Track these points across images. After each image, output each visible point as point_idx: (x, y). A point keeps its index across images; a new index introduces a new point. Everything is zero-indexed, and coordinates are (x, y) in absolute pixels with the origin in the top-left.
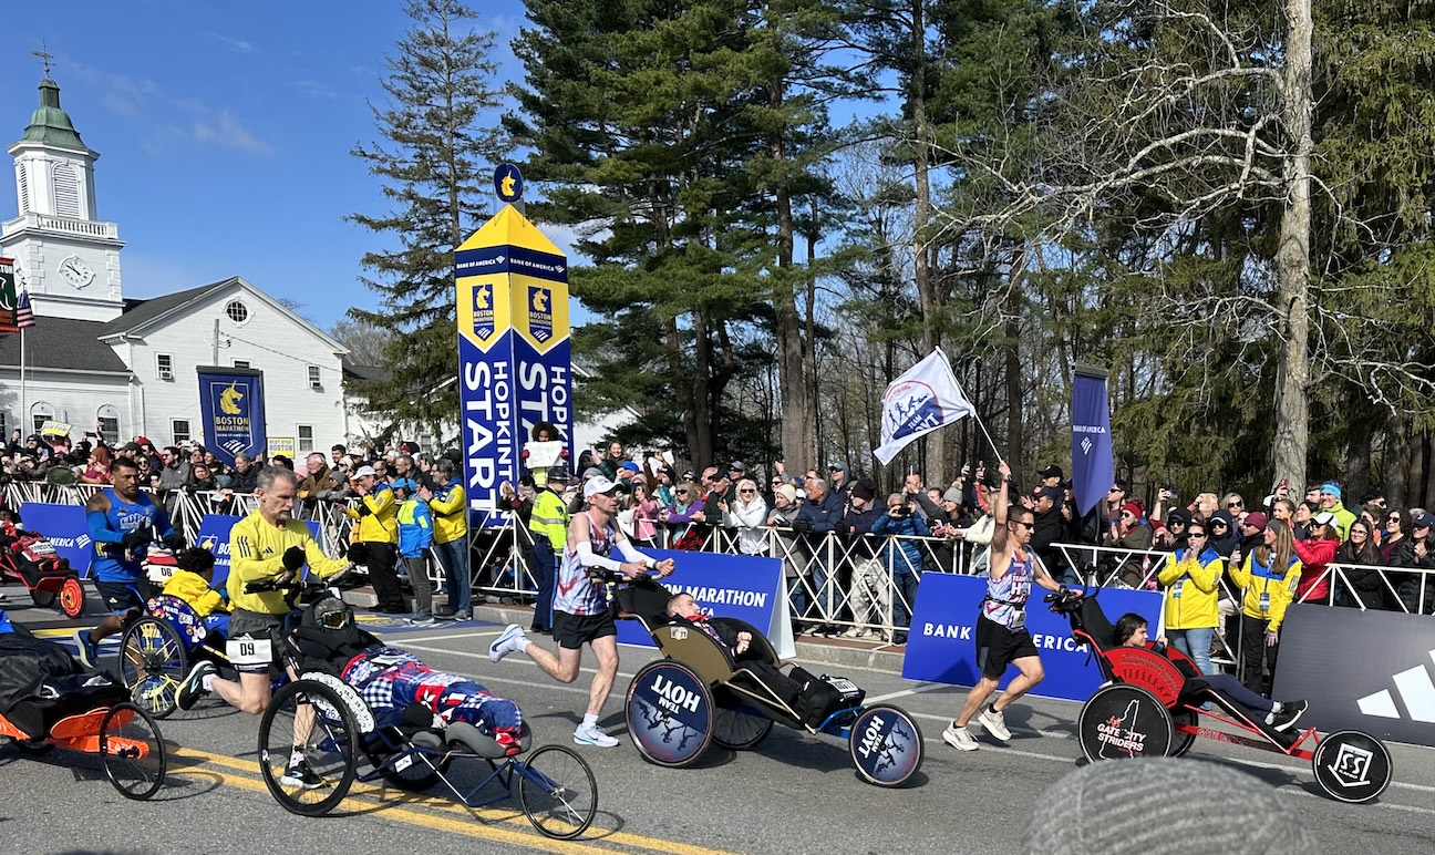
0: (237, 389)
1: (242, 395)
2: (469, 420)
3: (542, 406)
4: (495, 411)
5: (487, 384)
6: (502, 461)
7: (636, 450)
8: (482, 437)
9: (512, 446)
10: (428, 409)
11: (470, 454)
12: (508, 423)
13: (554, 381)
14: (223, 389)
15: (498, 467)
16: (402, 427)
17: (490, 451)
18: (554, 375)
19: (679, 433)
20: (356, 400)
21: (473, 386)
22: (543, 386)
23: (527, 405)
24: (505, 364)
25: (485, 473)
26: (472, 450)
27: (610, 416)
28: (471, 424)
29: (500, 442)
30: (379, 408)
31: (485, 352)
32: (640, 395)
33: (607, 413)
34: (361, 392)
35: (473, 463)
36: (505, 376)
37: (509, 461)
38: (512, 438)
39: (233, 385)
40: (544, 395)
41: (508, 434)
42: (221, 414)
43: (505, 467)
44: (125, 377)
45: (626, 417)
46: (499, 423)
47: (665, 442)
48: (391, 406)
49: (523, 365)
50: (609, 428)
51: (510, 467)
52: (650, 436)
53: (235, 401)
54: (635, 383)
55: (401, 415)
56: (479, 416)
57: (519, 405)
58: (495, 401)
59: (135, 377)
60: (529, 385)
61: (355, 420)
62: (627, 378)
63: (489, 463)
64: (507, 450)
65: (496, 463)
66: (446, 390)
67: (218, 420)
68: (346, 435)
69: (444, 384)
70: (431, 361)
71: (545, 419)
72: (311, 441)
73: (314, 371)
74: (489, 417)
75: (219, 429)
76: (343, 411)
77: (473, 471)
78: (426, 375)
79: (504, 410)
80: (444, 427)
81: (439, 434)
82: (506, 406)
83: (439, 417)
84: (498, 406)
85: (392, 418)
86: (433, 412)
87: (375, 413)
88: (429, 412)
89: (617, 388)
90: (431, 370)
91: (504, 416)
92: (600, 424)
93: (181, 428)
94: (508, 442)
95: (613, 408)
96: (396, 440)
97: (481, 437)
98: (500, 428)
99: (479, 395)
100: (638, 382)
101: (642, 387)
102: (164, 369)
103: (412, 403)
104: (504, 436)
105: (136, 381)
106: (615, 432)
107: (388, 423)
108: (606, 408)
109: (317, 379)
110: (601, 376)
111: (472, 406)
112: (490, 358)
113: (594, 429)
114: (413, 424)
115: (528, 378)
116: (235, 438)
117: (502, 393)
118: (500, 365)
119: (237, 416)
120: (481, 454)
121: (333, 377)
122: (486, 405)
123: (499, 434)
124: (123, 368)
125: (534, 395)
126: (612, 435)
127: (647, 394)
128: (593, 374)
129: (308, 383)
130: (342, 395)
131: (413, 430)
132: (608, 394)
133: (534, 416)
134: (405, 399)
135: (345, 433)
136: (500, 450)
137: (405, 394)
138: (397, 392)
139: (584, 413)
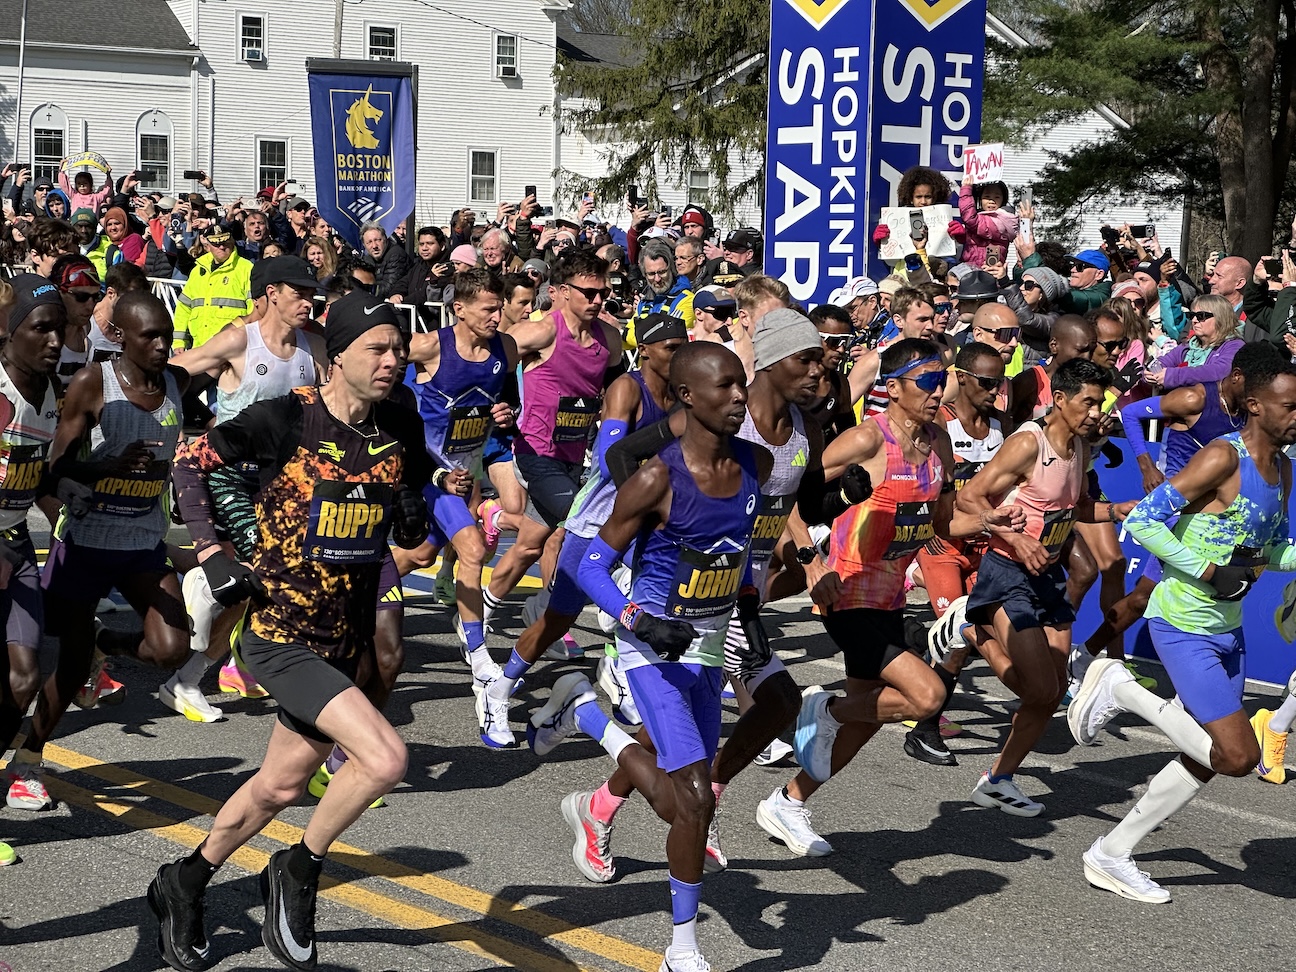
0: (375, 102)
1: (381, 113)
2: (780, 165)
3: (919, 136)
4: (830, 147)
5: (817, 93)
6: (836, 247)
7: (1108, 198)
8: (802, 197)
9: (856, 217)
10: (708, 123)
11: (778, 231)
12: (852, 171)
13: (949, 82)
14: (349, 101)
15: (828, 260)
16: (657, 157)
17: (814, 228)
18: (950, 70)
19: (1205, 159)
20: (577, 103)
21: (791, 96)
22: (927, 94)
23: (892, 134)
24: (855, 52)
25: (802, 274)
26: (782, 224)
27: (1061, 129)
28: (783, 172)
29: (835, 209)
30: (618, 118)
31: (818, 27)
32: (1126, 82)
33: (1055, 122)
34: (588, 88)
35: (783, 250)
36: (854, 76)
37: (849, 248)
38: (859, 203)
39: (369, 91)
40: (927, 113)
41: (852, 192)
42: (347, 148)
43: (840, 260)
44: (185, 58)
45: (1092, 129)
46: (835, 172)
47: (1173, 181)
48: (640, 114)
49: (892, 51)
50: (1054, 154)
51: (850, 259)
52: (1140, 168)
53: (370, 123)
54: (1118, 59)
55: (656, 134)
56: (798, 157)
57: (877, 133)
58: (830, 126)
59: (203, 59)
60: (898, 94)
61: (574, 139)
62: (1101, 47)
63: (810, 250)
64: (848, 226)
65: (824, 250)
66: (742, 81)
67: (341, 160)
68: (555, 174)
69: (739, 69)
70: (720, 25)
71: (925, 161)
72: (493, 181)
73: (506, 43)
74: (817, 159)
75: (342, 176)
76: (553, 126)
77: (780, 266)
78: (708, 53)
79: (847, 145)
80: (733, 155)
81: (723, 171)
82: (852, 136)
83: (725, 137)
84: (837, 136)
85: (639, 139)
86: (717, 127)
87: (609, 125)
88: (709, 126)
89: (1080, 71)
90: (718, 43)
91: (846, 157)
92: (1037, 146)
93: (273, 152)
94: (850, 208)
95: (1066, 112)
96: (644, 183)
97: (799, 198)
98: (836, 180)
99: (800, 115)
100: (1124, 55)
101: (1132, 64)
102: (251, 43)
103: (676, 107)
104: (843, 197)
105: (204, 68)
106: (1066, 160)
107: (631, 148)
108: (1052, 113)
109: (512, 61)
110: (1048, 44)
111: (787, 136)
112: (827, 41)
113: (1025, 156)
114: (678, 151)
115: (898, 79)
116: (367, 195)
117: (845, 112)
118: (846, 54)
119: (372, 152)
120: (795, 234)
121: (539, 59)
122: (811, 135)
123: (834, 193)
124: (182, 40)
125: (907, 115)
126: (1061, 167)
127: (1140, 79)
128: (1036, 39)
129: (494, 70)
130: (553, 95)
131: (677, 161)
132: (1062, 81)
133: (904, 156)
134: (665, 101)
135: (553, 168)
136: (834, 225)
137: (666, 90)
138: (651, 88)
139: (1008, 123)
